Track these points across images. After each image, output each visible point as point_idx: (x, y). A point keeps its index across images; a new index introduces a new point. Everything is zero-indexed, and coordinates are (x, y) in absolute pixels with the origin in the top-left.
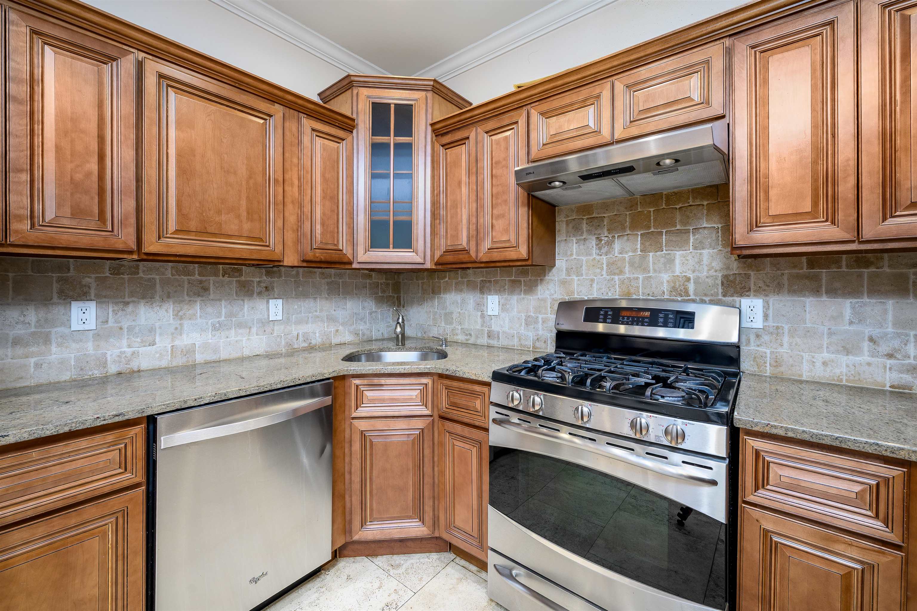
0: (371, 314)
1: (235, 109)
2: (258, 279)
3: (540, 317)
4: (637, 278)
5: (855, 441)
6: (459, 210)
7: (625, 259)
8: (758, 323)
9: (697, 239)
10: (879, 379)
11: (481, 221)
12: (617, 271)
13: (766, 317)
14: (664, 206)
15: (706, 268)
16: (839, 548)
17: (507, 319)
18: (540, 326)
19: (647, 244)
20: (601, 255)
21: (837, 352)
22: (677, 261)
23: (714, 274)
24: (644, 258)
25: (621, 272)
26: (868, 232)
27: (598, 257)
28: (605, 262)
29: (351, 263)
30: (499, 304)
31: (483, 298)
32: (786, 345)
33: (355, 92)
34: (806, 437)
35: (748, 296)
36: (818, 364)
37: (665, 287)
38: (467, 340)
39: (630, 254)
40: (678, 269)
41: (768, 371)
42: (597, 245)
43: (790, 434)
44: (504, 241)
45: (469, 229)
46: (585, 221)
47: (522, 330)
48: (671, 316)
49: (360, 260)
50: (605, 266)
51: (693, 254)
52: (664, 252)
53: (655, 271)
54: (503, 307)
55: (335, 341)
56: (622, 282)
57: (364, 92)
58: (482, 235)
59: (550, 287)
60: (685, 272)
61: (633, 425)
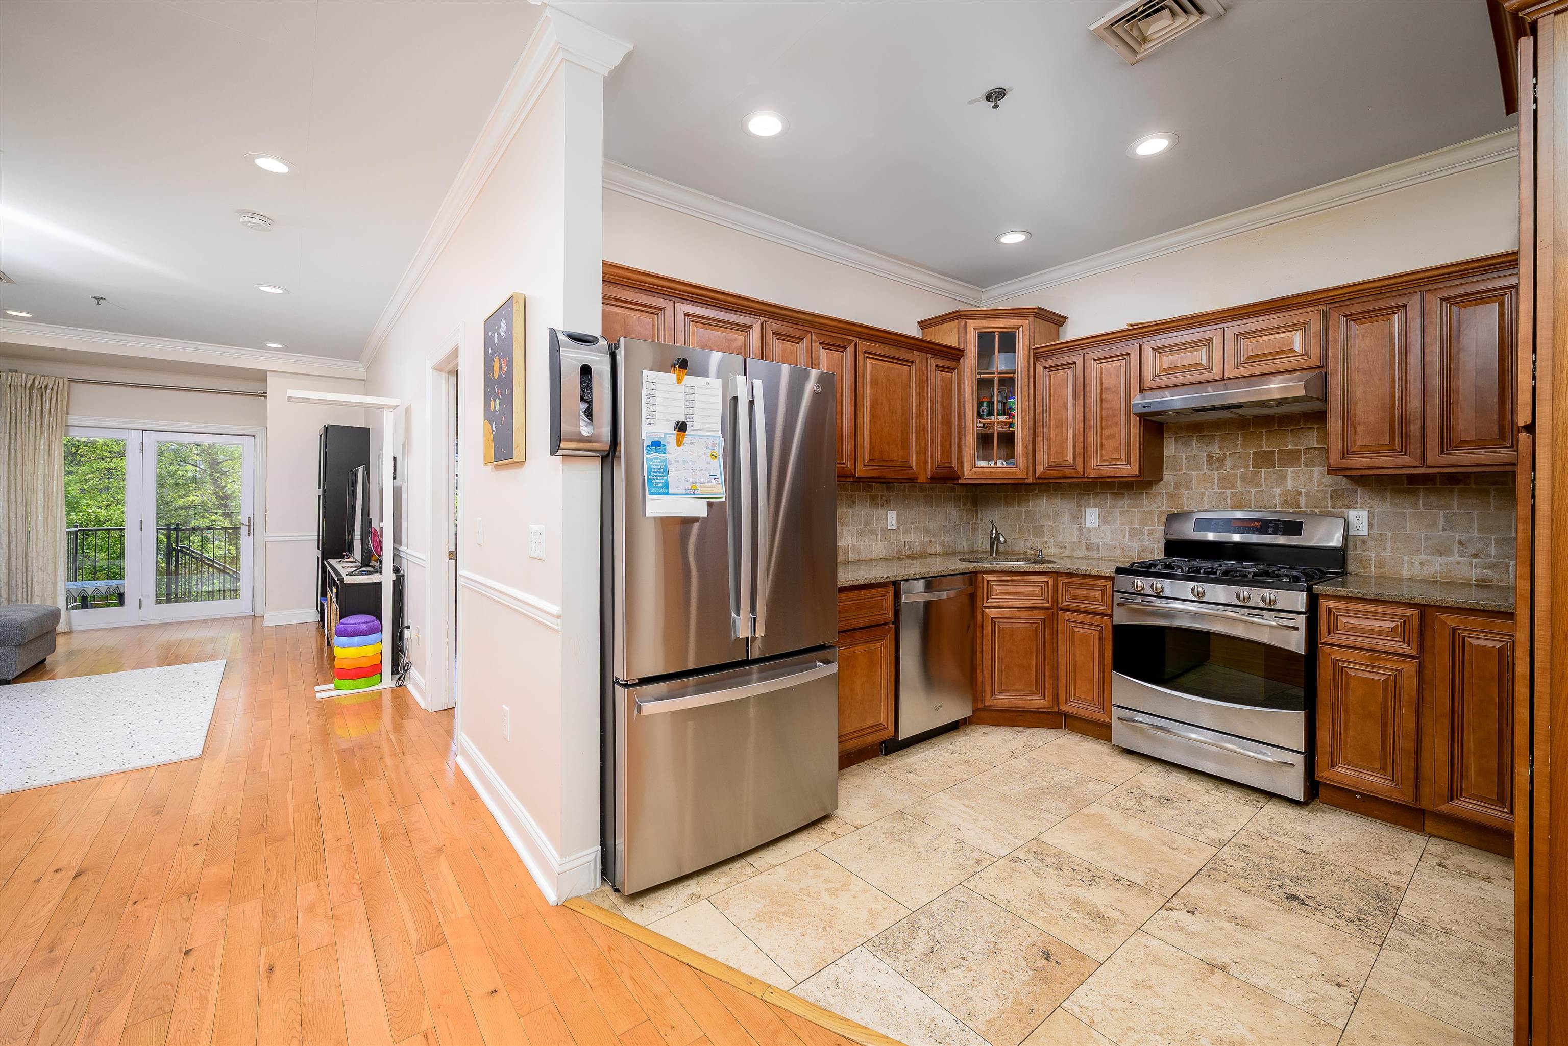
0: (955, 526)
1: (895, 363)
2: (881, 494)
3: (1146, 528)
4: (1249, 492)
5: (1389, 595)
6: (1064, 429)
7: (1237, 475)
8: (1364, 531)
9: (1308, 458)
10: (1467, 575)
11: (1089, 440)
12: (1229, 485)
13: (1370, 525)
14: (1276, 428)
15: (1316, 484)
16: (1380, 664)
17: (1109, 531)
18: (1146, 537)
19: (1259, 461)
20: (1212, 471)
21: (1433, 554)
22: (1289, 478)
23: (1324, 489)
24: (1256, 474)
25: (1233, 486)
26: (1430, 460)
27: (1209, 473)
28: (1216, 477)
29: (959, 478)
30: (1099, 517)
31: (1080, 511)
32: (1389, 549)
33: (962, 324)
34: (1360, 595)
35: (1355, 508)
36: (1417, 564)
37: (1277, 500)
38: (1061, 553)
39: (1242, 470)
40: (1290, 485)
41: (1373, 572)
42: (1207, 461)
43: (1350, 595)
44: (1115, 460)
45: (1075, 447)
46: (1195, 439)
47: (1126, 542)
48: (1280, 526)
49: (966, 476)
50: (1216, 481)
51: (1304, 471)
52: (1276, 468)
53: (1267, 486)
54: (1104, 519)
55: (929, 551)
56: (1234, 496)
57: (972, 324)
58: (1090, 453)
59: (1156, 500)
60: (1297, 487)
61: (1238, 596)
